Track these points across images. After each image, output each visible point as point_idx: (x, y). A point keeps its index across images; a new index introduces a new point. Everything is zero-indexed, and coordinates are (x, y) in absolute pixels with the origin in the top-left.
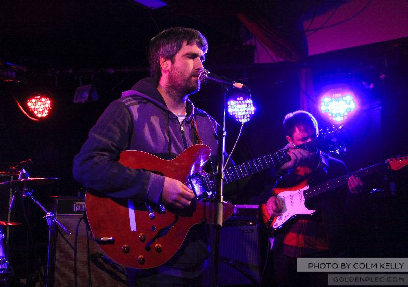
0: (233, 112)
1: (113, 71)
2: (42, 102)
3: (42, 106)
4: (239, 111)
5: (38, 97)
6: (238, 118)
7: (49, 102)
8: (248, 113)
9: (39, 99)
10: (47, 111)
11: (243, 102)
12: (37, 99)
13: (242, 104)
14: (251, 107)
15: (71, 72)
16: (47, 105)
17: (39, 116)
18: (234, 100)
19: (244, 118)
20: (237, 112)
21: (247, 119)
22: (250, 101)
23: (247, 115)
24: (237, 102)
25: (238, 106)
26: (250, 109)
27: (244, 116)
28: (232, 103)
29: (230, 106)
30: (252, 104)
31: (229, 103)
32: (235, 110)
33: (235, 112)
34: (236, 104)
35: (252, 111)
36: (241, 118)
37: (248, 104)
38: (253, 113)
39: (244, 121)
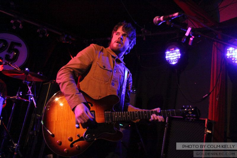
0: (168, 58)
6: (171, 62)
8: (176, 58)
11: (174, 51)
13: (173, 52)
14: (178, 53)
18: (169, 50)
19: (174, 61)
20: (171, 58)
21: (176, 62)
22: (178, 50)
23: (176, 59)
24: (171, 51)
25: (171, 54)
26: (177, 55)
27: (174, 60)
28: (168, 52)
29: (166, 54)
30: (179, 52)
31: (166, 53)
32: (170, 57)
33: (169, 58)
34: (170, 53)
35: (179, 56)
36: (172, 62)
37: (177, 52)
38: (179, 57)
39: (174, 63)
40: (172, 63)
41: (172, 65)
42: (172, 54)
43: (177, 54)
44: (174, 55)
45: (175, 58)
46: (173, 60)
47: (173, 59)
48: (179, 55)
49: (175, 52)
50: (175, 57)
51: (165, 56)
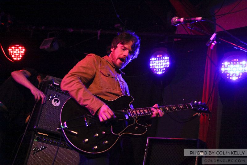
0: (152, 66)
1: (72, 30)
2: (19, 49)
3: (19, 52)
4: (157, 65)
5: (17, 45)
6: (156, 71)
7: (24, 50)
8: (164, 67)
9: (18, 47)
10: (21, 56)
11: (161, 58)
12: (16, 47)
13: (160, 60)
14: (167, 62)
15: (43, 28)
16: (22, 52)
17: (15, 59)
18: (156, 57)
19: (161, 71)
20: (156, 66)
21: (163, 71)
22: (166, 58)
23: (163, 69)
24: (157, 58)
25: (157, 62)
26: (166, 64)
27: (161, 69)
28: (153, 59)
29: (151, 62)
30: (168, 60)
31: (151, 59)
32: (155, 64)
33: (154, 66)
34: (156, 60)
35: (167, 65)
36: (158, 71)
37: (165, 60)
38: (168, 67)
39: (160, 73)
40: (157, 73)
41: (158, 75)
42: (159, 61)
43: (165, 62)
44: (160, 63)
45: (162, 67)
46: (159, 69)
47: (159, 67)
48: (168, 63)
49: (163, 60)
50: (163, 65)
51: (150, 63)
